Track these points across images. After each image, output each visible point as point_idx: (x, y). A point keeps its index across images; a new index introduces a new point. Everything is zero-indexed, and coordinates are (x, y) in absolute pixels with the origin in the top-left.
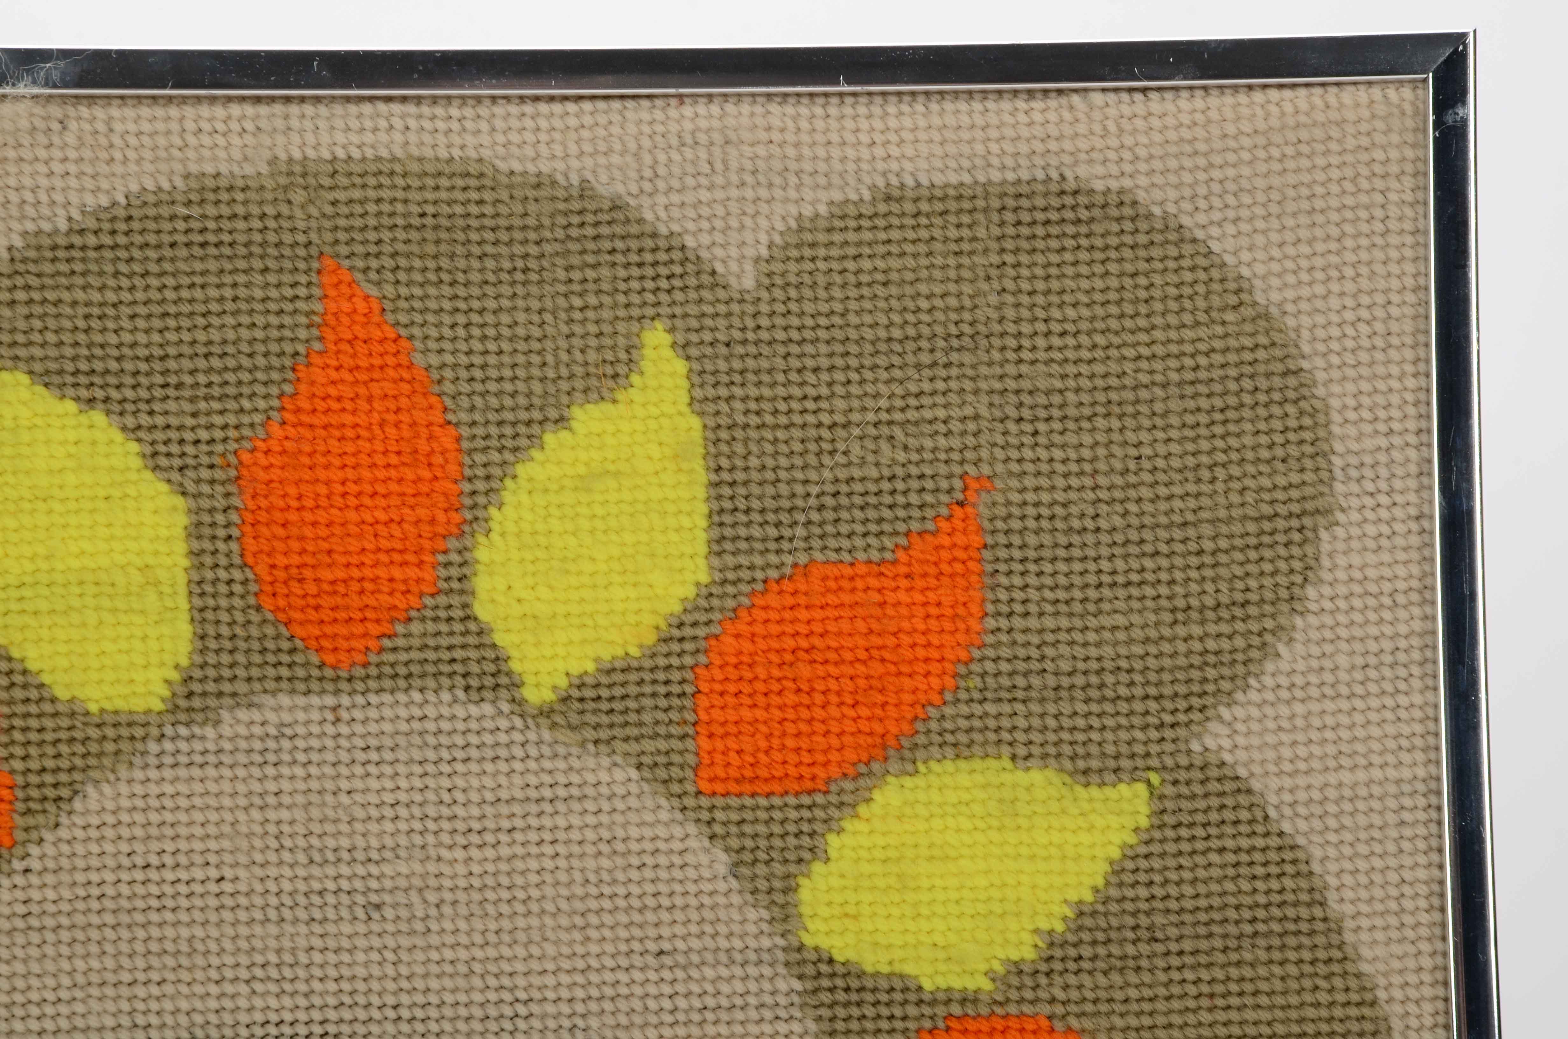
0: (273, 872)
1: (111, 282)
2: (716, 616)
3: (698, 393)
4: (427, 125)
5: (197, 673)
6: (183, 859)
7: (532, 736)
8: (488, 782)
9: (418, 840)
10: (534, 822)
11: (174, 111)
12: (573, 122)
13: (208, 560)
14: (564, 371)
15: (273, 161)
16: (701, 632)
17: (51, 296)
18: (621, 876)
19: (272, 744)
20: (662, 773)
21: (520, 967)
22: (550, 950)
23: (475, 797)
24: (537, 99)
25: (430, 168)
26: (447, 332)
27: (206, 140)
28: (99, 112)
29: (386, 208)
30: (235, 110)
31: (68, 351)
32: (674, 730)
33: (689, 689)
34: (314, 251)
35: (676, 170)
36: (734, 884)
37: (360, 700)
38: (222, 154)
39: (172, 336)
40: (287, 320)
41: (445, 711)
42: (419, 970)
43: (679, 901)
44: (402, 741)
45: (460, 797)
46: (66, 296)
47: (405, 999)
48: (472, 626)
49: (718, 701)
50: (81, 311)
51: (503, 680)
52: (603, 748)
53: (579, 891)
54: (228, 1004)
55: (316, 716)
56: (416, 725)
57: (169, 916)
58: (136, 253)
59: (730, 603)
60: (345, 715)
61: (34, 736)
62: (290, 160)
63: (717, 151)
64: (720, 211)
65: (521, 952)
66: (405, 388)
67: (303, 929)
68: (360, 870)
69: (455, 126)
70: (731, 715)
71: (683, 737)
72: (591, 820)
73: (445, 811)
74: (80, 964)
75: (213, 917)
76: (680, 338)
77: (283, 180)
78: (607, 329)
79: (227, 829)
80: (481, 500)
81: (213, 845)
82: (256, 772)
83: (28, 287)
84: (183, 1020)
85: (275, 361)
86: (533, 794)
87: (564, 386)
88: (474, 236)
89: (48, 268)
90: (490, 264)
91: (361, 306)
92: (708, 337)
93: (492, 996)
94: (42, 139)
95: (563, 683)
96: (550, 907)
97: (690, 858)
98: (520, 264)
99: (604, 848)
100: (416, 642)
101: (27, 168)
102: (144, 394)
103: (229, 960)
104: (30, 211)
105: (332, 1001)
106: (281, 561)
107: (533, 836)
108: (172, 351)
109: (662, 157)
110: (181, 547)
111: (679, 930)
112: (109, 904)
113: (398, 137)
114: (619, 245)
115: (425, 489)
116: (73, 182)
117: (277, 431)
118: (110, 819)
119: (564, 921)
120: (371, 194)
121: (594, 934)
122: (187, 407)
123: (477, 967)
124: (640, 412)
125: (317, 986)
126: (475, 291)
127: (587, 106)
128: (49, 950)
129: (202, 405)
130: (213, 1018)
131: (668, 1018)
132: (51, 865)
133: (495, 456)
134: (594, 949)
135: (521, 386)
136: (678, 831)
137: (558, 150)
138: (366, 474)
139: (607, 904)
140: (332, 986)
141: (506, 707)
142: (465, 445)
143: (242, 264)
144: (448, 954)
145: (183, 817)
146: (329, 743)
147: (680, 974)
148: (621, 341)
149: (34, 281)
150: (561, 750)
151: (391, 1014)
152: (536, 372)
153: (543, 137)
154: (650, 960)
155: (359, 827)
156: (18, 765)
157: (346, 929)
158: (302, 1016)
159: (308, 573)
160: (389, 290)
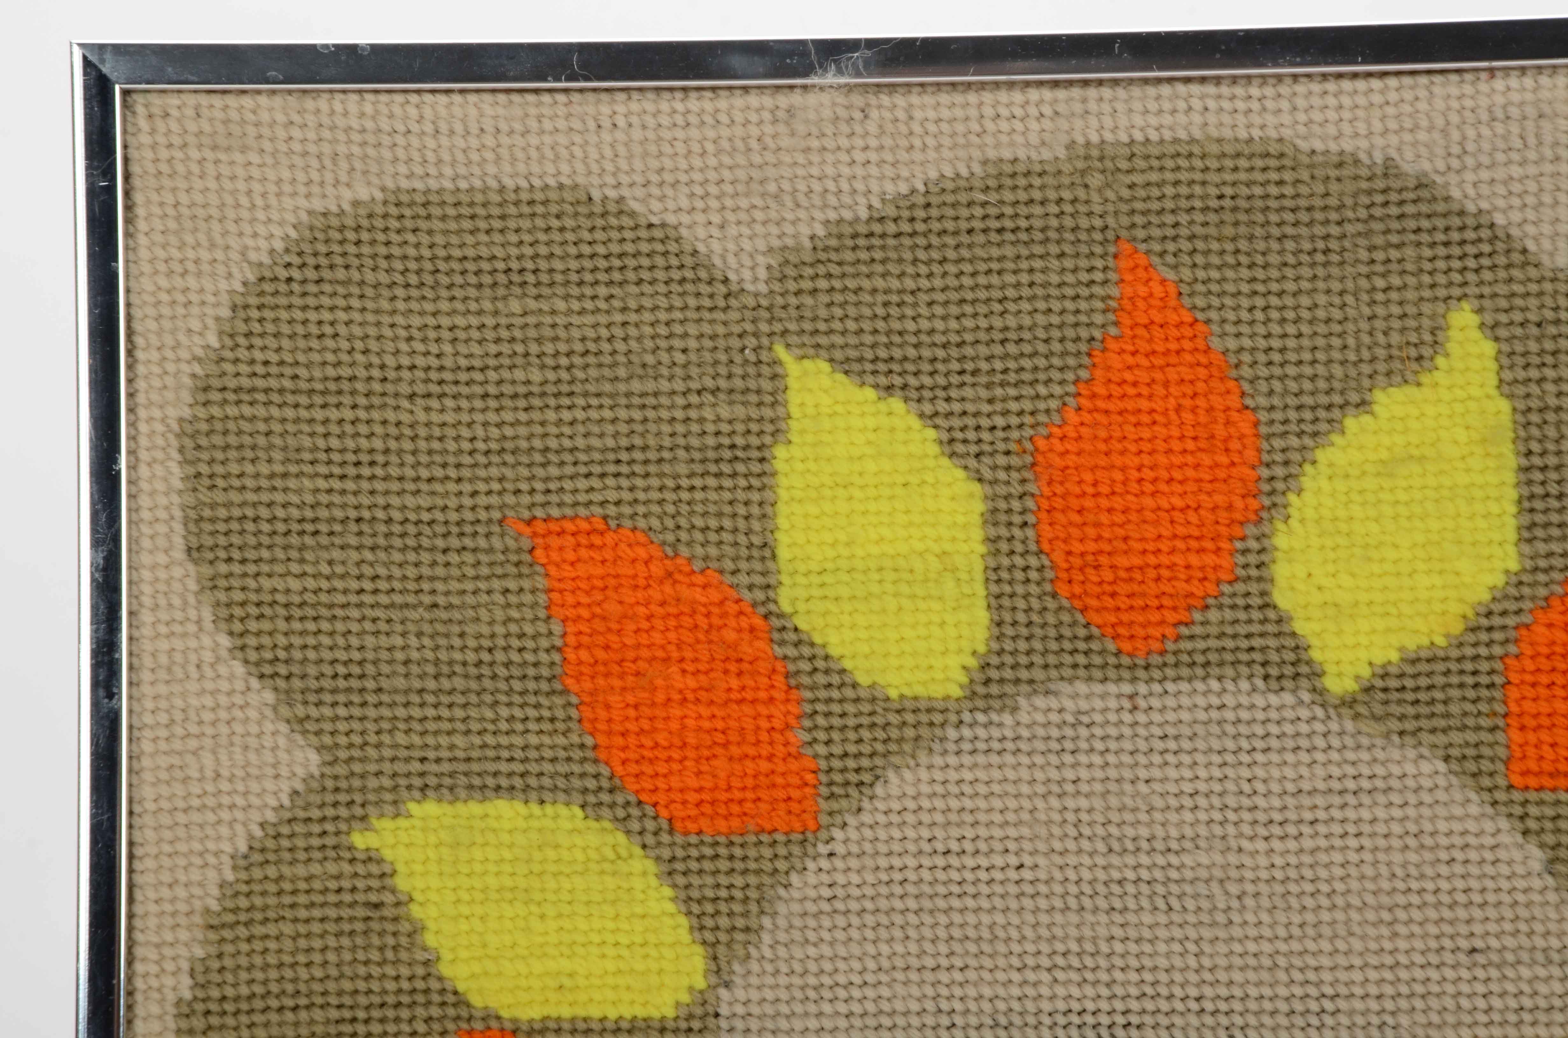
0: (1072, 860)
1: (910, 270)
2: (1527, 605)
3: (1508, 375)
4: (1226, 105)
5: (995, 660)
6: (983, 846)
7: (1334, 726)
8: (1289, 773)
9: (1218, 830)
10: (1337, 814)
11: (972, 97)
12: (1377, 99)
13: (1004, 547)
14: (1366, 354)
15: (1071, 145)
16: (1511, 621)
17: (851, 284)
18: (1429, 871)
19: (1069, 732)
20: (1471, 766)
21: (1326, 961)
22: (1357, 945)
23: (1276, 788)
24: (1340, 76)
25: (1229, 149)
26: (1245, 315)
27: (1004, 126)
28: (900, 100)
29: (1184, 190)
30: (1034, 94)
31: (868, 339)
32: (1484, 722)
33: (1499, 680)
34: (1110, 235)
35: (1486, 146)
36: (1550, 881)
37: (1157, 688)
38: (1020, 139)
39: (969, 323)
40: (1083, 305)
41: (1244, 700)
42: (1222, 962)
43: (1491, 898)
44: (1200, 729)
45: (1260, 787)
46: (866, 284)
47: (1208, 991)
48: (1271, 615)
49: (1529, 692)
50: (880, 298)
51: (1304, 669)
52: (1409, 740)
53: (1386, 885)
54: (1030, 991)
55: (1113, 704)
56: (1215, 714)
57: (970, 903)
58: (935, 240)
59: (1542, 592)
60: (1142, 703)
61: (836, 721)
62: (1088, 144)
63: (1530, 125)
64: (1532, 186)
65: (1326, 946)
66: (1202, 372)
67: (1103, 918)
68: (1160, 860)
69: (1255, 106)
70: (1544, 708)
71: (1493, 729)
72: (1397, 813)
73: (1246, 802)
74: (885, 949)
75: (1014, 904)
76: (1489, 319)
77: (1080, 165)
78: (1411, 310)
79: (1025, 816)
80: (1280, 486)
81: (1012, 832)
82: (1054, 759)
83: (829, 276)
84: (986, 1006)
85: (1071, 347)
86: (1336, 785)
87: (1366, 369)
88: (1274, 218)
89: (849, 256)
90: (1290, 245)
91: (1158, 290)
92: (1518, 317)
93: (1298, 991)
94: (844, 128)
95: (1366, 672)
96: (1355, 901)
97: (1502, 854)
98: (1321, 245)
99: (1411, 842)
100: (1214, 630)
101: (830, 157)
102: (941, 381)
103: (1030, 948)
104: (832, 200)
105: (1134, 991)
106: (1077, 547)
107: (1337, 829)
108: (969, 337)
109: (1471, 133)
110: (977, 534)
111: (1492, 927)
112: (911, 889)
113: (1197, 119)
114: (1425, 224)
115: (1221, 474)
116: (874, 170)
117: (1072, 417)
118: (911, 805)
119: (1371, 916)
120: (1169, 176)
121: (1402, 930)
122: (984, 393)
123: (1282, 961)
124: (1446, 395)
125: (1118, 975)
126: (1274, 273)
127: (1392, 82)
128: (855, 934)
129: (999, 392)
130: (1016, 1006)
131: (1483, 1018)
132: (855, 849)
133: (1294, 441)
134: (1403, 945)
135: (1321, 370)
136: (1489, 826)
137: (1362, 128)
138: (1162, 460)
139: (1415, 899)
140: (1134, 977)
141: (1306, 697)
142: (1264, 430)
143: (1038, 250)
144: (1252, 947)
145: (982, 804)
146: (1127, 731)
147: (1494, 973)
148: (1426, 323)
149: (835, 270)
150: (1365, 741)
151: (1194, 1006)
152: (1336, 355)
153: (1347, 115)
154: (1462, 958)
155: (1158, 816)
156: (821, 750)
157: (1147, 919)
158: (1104, 1006)
159: (1104, 560)
160: (1186, 274)
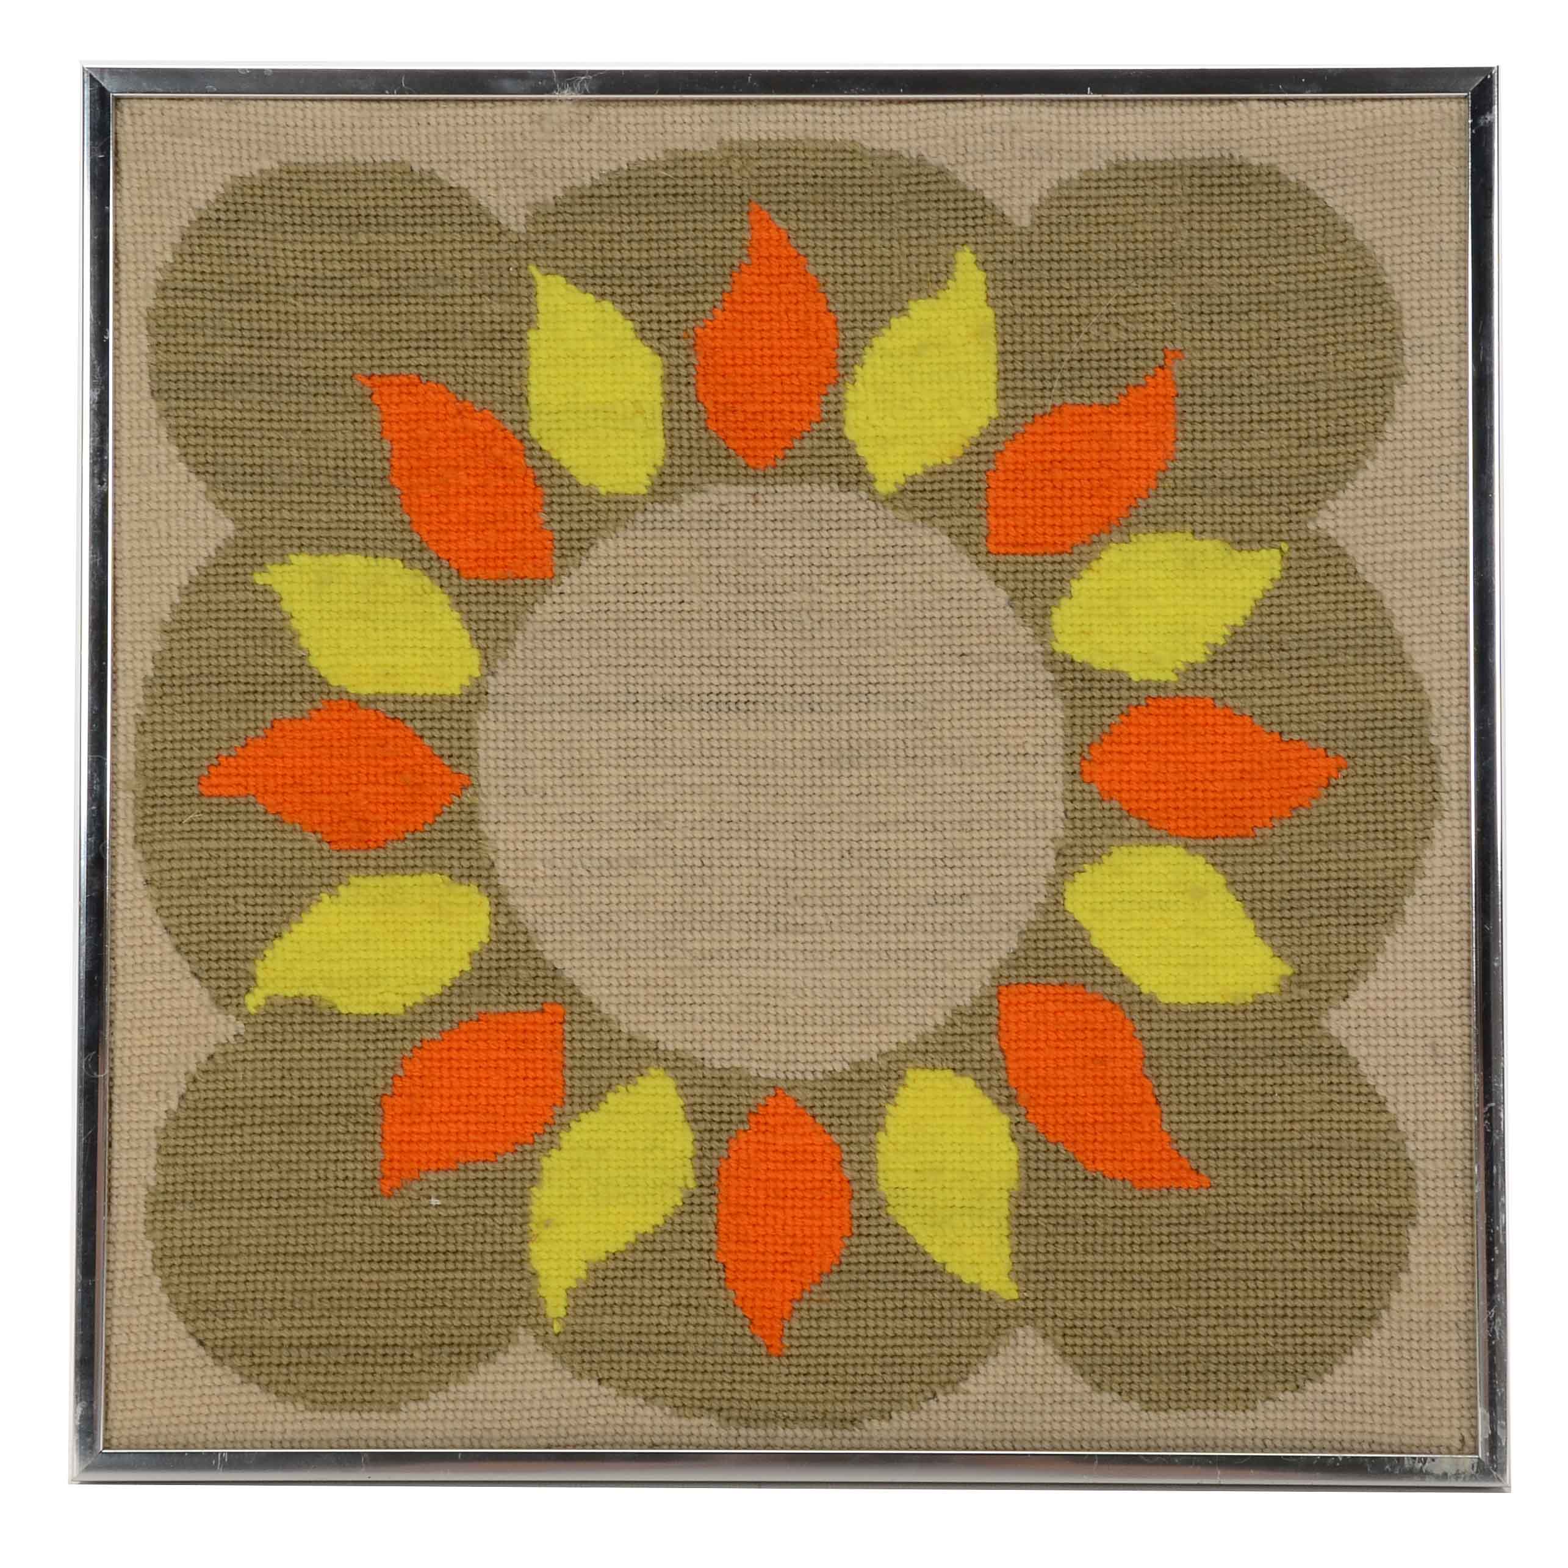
0: (715, 598)
1: (617, 219)
2: (1002, 439)
3: (992, 293)
4: (819, 118)
5: (668, 471)
6: (658, 589)
7: (881, 514)
8: (853, 544)
9: (807, 579)
10: (881, 570)
11: (658, 110)
12: (913, 117)
13: (675, 398)
14: (905, 279)
15: (721, 142)
16: (991, 449)
17: (579, 227)
18: (937, 605)
19: (714, 517)
20: (965, 540)
21: (872, 662)
22: (891, 651)
23: (844, 553)
24: (890, 102)
25: (820, 146)
26: (829, 252)
27: (679, 128)
28: (612, 110)
29: (792, 172)
30: (697, 108)
31: (590, 263)
32: (974, 512)
33: (983, 485)
34: (745, 199)
35: (980, 149)
36: (1011, 611)
37: (771, 489)
38: (687, 137)
39: (654, 254)
40: (727, 244)
41: (825, 498)
42: (808, 662)
43: (975, 622)
44: (797, 516)
45: (834, 552)
46: (588, 227)
47: (798, 681)
48: (843, 443)
49: (1001, 493)
50: (598, 237)
51: (863, 478)
52: (927, 523)
53: (910, 614)
54: (686, 680)
55: (742, 499)
56: (807, 506)
57: (649, 624)
58: (633, 200)
59: (1011, 430)
60: (761, 499)
61: (566, 508)
62: (732, 141)
63: (1006, 136)
64: (1008, 175)
65: (873, 653)
66: (802, 288)
67: (734, 635)
68: (770, 598)
69: (837, 119)
70: (1010, 503)
71: (979, 516)
72: (919, 569)
73: (825, 562)
74: (594, 653)
75: (677, 626)
76: (981, 257)
77: (726, 154)
78: (933, 251)
79: (686, 570)
80: (850, 361)
81: (677, 580)
82: (705, 534)
83: (565, 222)
84: (659, 690)
85: (719, 270)
86: (881, 551)
87: (905, 287)
88: (848, 190)
89: (578, 210)
90: (858, 208)
91: (774, 234)
92: (998, 257)
93: (854, 680)
94: (576, 127)
95: (902, 480)
96: (891, 624)
97: (982, 594)
98: (877, 208)
99: (927, 587)
100: (807, 453)
101: (567, 146)
102: (636, 290)
103: (687, 653)
104: (568, 173)
105: (752, 681)
106: (721, 398)
107: (881, 579)
108: (654, 263)
109: (971, 140)
110: (658, 389)
111: (974, 640)
112: (612, 615)
113: (800, 126)
114: (942, 197)
115: (814, 353)
116: (594, 155)
117: (719, 315)
118: (613, 562)
119: (900, 633)
120: (783, 163)
121: (919, 642)
122: (663, 299)
123: (844, 662)
124: (954, 305)
125: (742, 670)
126: (848, 226)
127: (923, 107)
128: (575, 643)
129: (673, 298)
130: (677, 689)
131: (967, 697)
132: (576, 590)
133: (860, 333)
134: (919, 651)
135: (877, 287)
136: (975, 577)
137: (904, 136)
138: (776, 343)
139: (928, 623)
140: (752, 672)
141: (864, 495)
142: (840, 325)
143: (699, 208)
144: (826, 653)
145: (658, 562)
146: (751, 516)
147: (975, 668)
148: (942, 259)
149: (569, 218)
150: (900, 524)
151: (789, 690)
152: (886, 278)
153: (894, 127)
154: (956, 659)
155: (769, 570)
156: (556, 526)
157: (761, 635)
158: (733, 690)
159: (738, 407)
160: (793, 225)
